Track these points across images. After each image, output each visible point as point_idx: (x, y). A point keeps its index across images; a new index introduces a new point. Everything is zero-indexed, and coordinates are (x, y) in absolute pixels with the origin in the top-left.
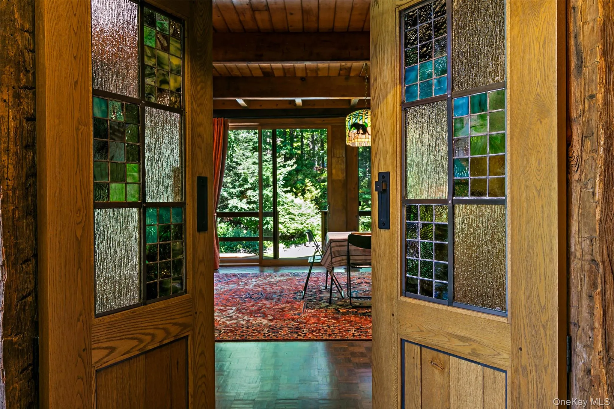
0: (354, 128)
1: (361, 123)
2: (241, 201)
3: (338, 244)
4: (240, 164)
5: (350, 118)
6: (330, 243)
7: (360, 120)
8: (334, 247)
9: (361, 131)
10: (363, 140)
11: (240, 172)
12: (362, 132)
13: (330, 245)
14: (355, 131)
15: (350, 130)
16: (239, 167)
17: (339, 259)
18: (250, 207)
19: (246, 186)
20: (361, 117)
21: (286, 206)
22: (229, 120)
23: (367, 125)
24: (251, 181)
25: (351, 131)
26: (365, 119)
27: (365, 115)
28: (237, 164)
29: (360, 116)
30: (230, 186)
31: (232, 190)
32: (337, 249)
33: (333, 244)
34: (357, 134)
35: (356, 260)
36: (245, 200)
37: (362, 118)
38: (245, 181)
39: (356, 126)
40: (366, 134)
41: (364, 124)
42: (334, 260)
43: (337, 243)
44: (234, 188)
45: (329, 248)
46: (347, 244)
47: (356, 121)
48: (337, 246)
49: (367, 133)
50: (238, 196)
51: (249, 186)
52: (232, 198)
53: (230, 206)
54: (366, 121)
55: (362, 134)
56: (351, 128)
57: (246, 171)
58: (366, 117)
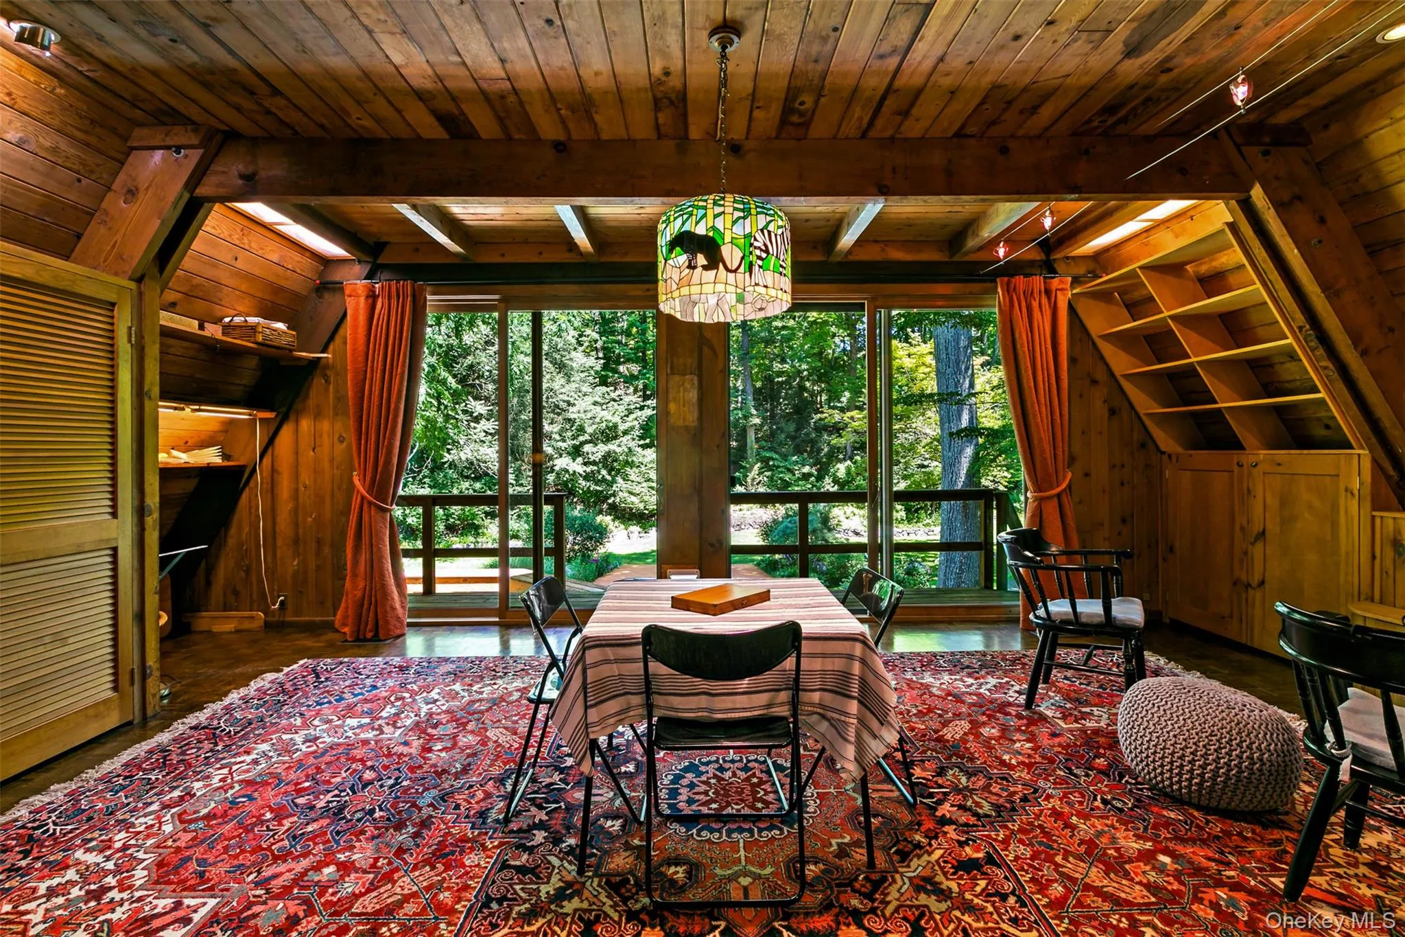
0: (678, 249)
1: (701, 230)
2: (574, 460)
3: (610, 653)
4: (574, 405)
5: (668, 219)
6: (584, 650)
7: (697, 223)
8: (596, 665)
9: (701, 260)
10: (708, 288)
11: (572, 416)
12: (705, 263)
13: (582, 658)
14: (683, 259)
15: (666, 260)
16: (571, 409)
17: (613, 706)
18: (588, 470)
19: (581, 439)
20: (701, 212)
21: (643, 468)
22: (429, 289)
23: (722, 236)
24: (590, 430)
25: (670, 262)
26: (715, 216)
27: (715, 203)
28: (569, 404)
29: (698, 208)
30: (558, 437)
31: (560, 444)
32: (606, 670)
33: (592, 656)
34: (687, 271)
35: (676, 710)
36: (580, 460)
37: (705, 215)
38: (581, 430)
39: (686, 241)
40: (717, 268)
41: (711, 234)
42: (593, 715)
43: (608, 650)
44: (564, 441)
45: (580, 667)
46: (640, 654)
47: (687, 228)
48: (607, 661)
49: (721, 266)
50: (569, 453)
51: (587, 437)
52: (561, 456)
53: (557, 468)
54: (719, 223)
55: (705, 268)
56: (671, 251)
57: (582, 415)
58: (718, 210)
